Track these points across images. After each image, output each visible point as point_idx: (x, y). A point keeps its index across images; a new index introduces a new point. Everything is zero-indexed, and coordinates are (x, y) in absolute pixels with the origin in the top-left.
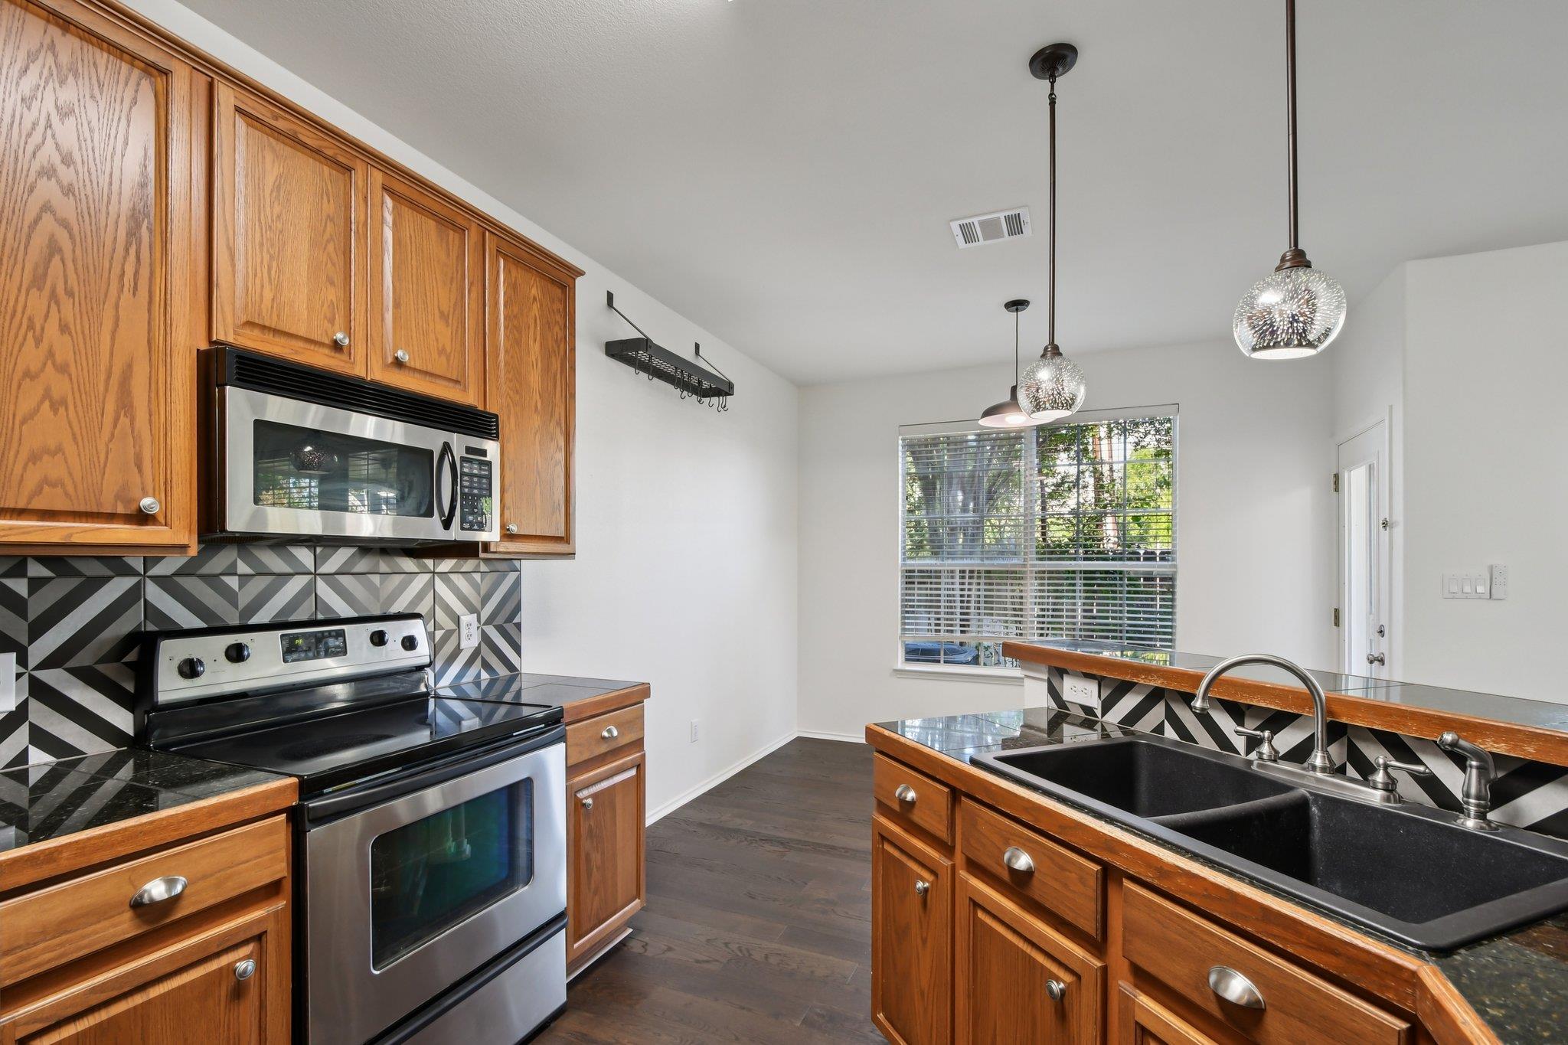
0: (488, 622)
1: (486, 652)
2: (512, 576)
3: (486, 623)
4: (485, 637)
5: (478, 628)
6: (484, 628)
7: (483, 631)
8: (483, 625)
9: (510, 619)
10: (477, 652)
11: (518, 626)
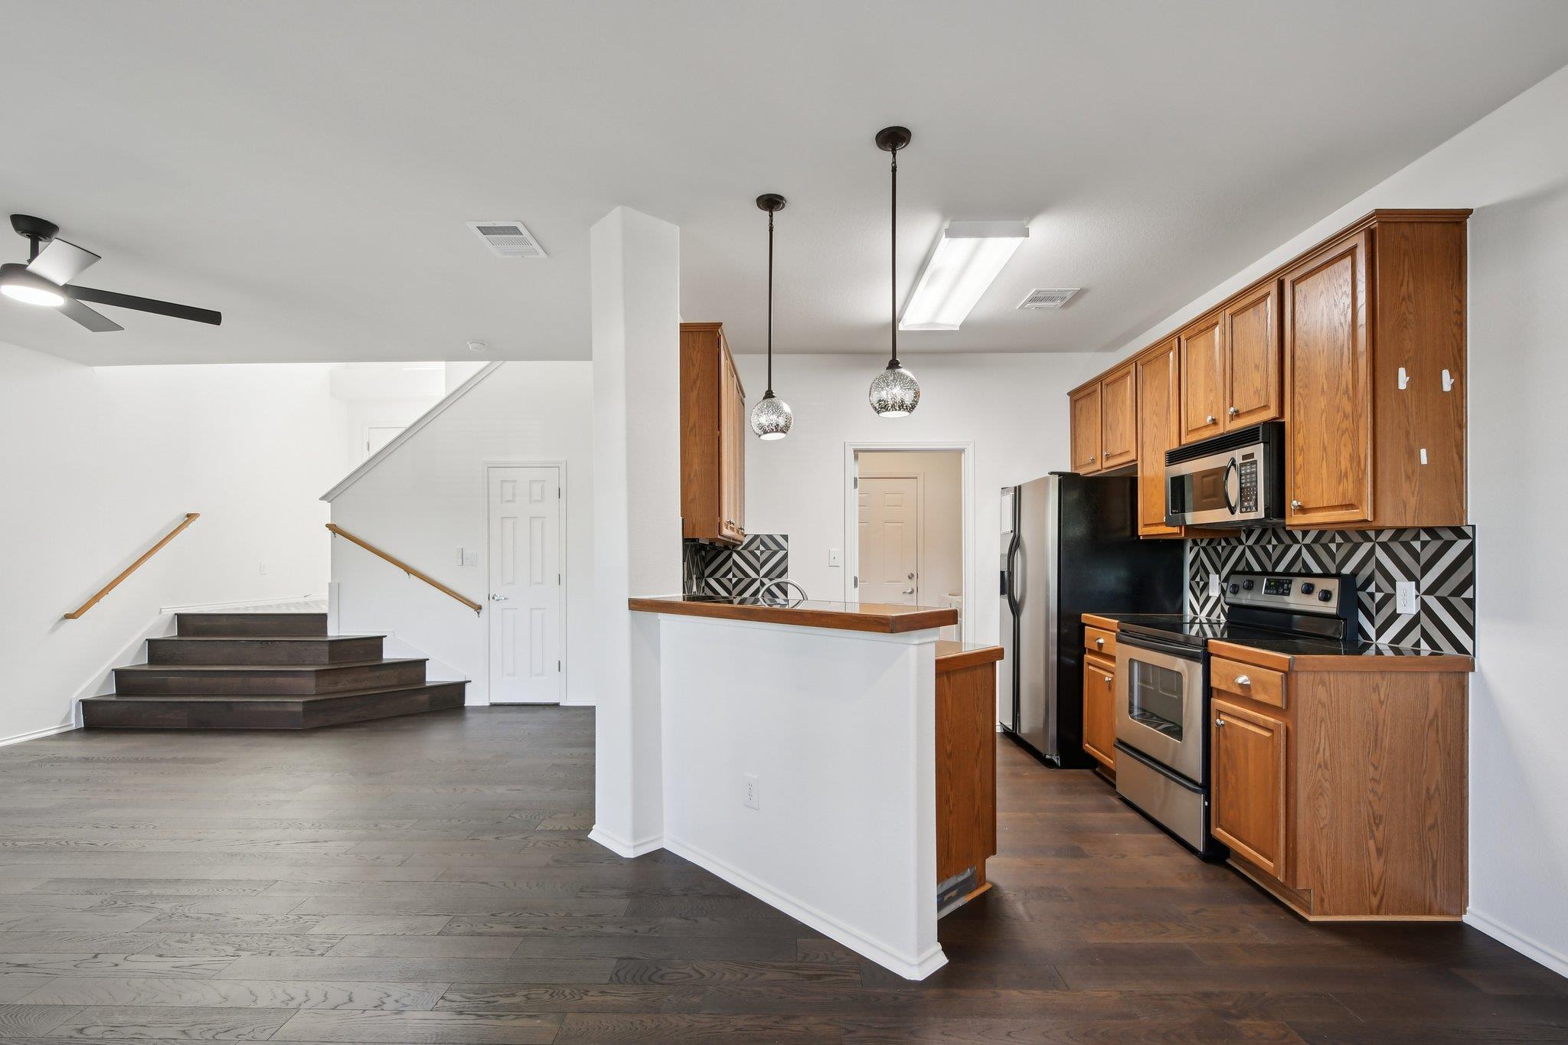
0: (1430, 591)
1: (1425, 620)
2: (1461, 545)
3: (1426, 593)
4: (1425, 606)
5: (1417, 596)
6: (1426, 598)
7: (1422, 599)
8: (1424, 594)
9: (1458, 591)
10: (1415, 621)
11: (1471, 603)
